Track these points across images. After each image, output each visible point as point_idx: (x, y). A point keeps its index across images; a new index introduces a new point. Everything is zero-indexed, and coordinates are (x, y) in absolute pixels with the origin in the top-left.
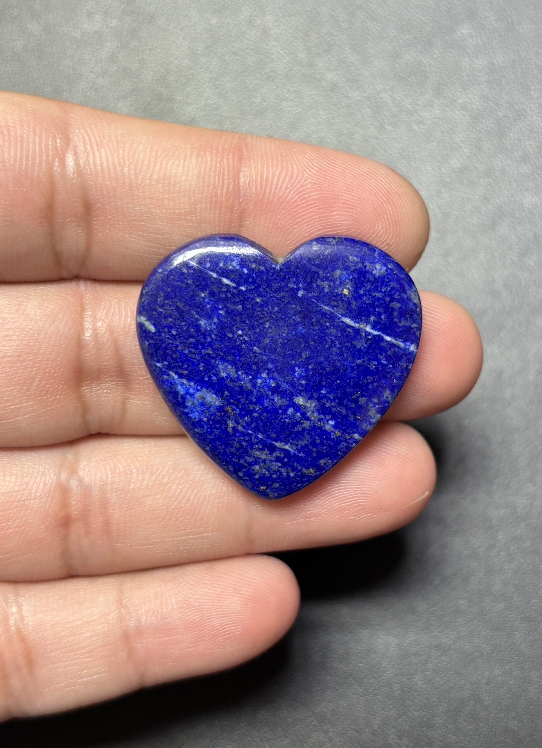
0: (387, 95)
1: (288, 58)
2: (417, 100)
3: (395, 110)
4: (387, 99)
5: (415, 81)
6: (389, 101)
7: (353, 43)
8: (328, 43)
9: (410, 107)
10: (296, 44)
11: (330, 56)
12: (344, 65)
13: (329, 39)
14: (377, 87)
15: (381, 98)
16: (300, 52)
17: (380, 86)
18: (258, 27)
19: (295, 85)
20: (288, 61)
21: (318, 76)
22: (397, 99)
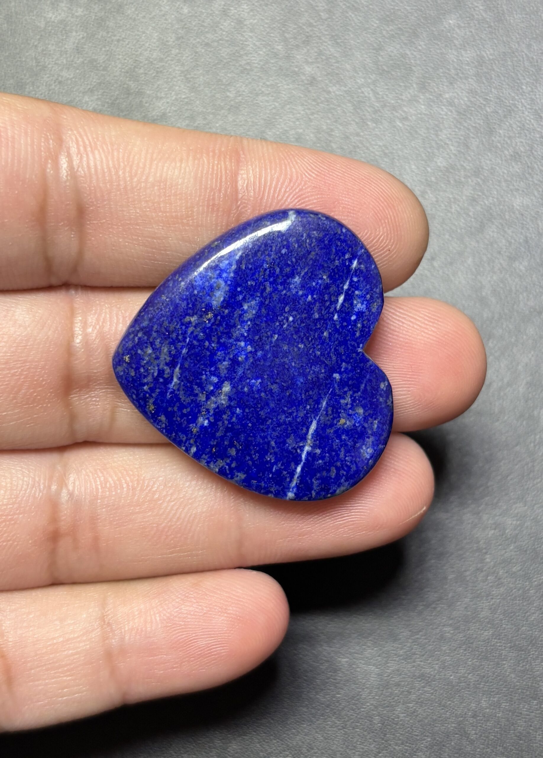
0: (369, 89)
1: (264, 50)
2: (402, 95)
3: (377, 105)
4: (369, 94)
5: (399, 74)
6: (371, 95)
7: (334, 34)
8: (307, 34)
9: (393, 102)
10: (272, 35)
11: (308, 47)
12: (324, 57)
13: (307, 30)
14: (359, 81)
15: (363, 93)
16: (277, 43)
17: (363, 80)
18: (232, 17)
19: (270, 78)
20: (264, 52)
21: (296, 69)
22: (381, 93)
